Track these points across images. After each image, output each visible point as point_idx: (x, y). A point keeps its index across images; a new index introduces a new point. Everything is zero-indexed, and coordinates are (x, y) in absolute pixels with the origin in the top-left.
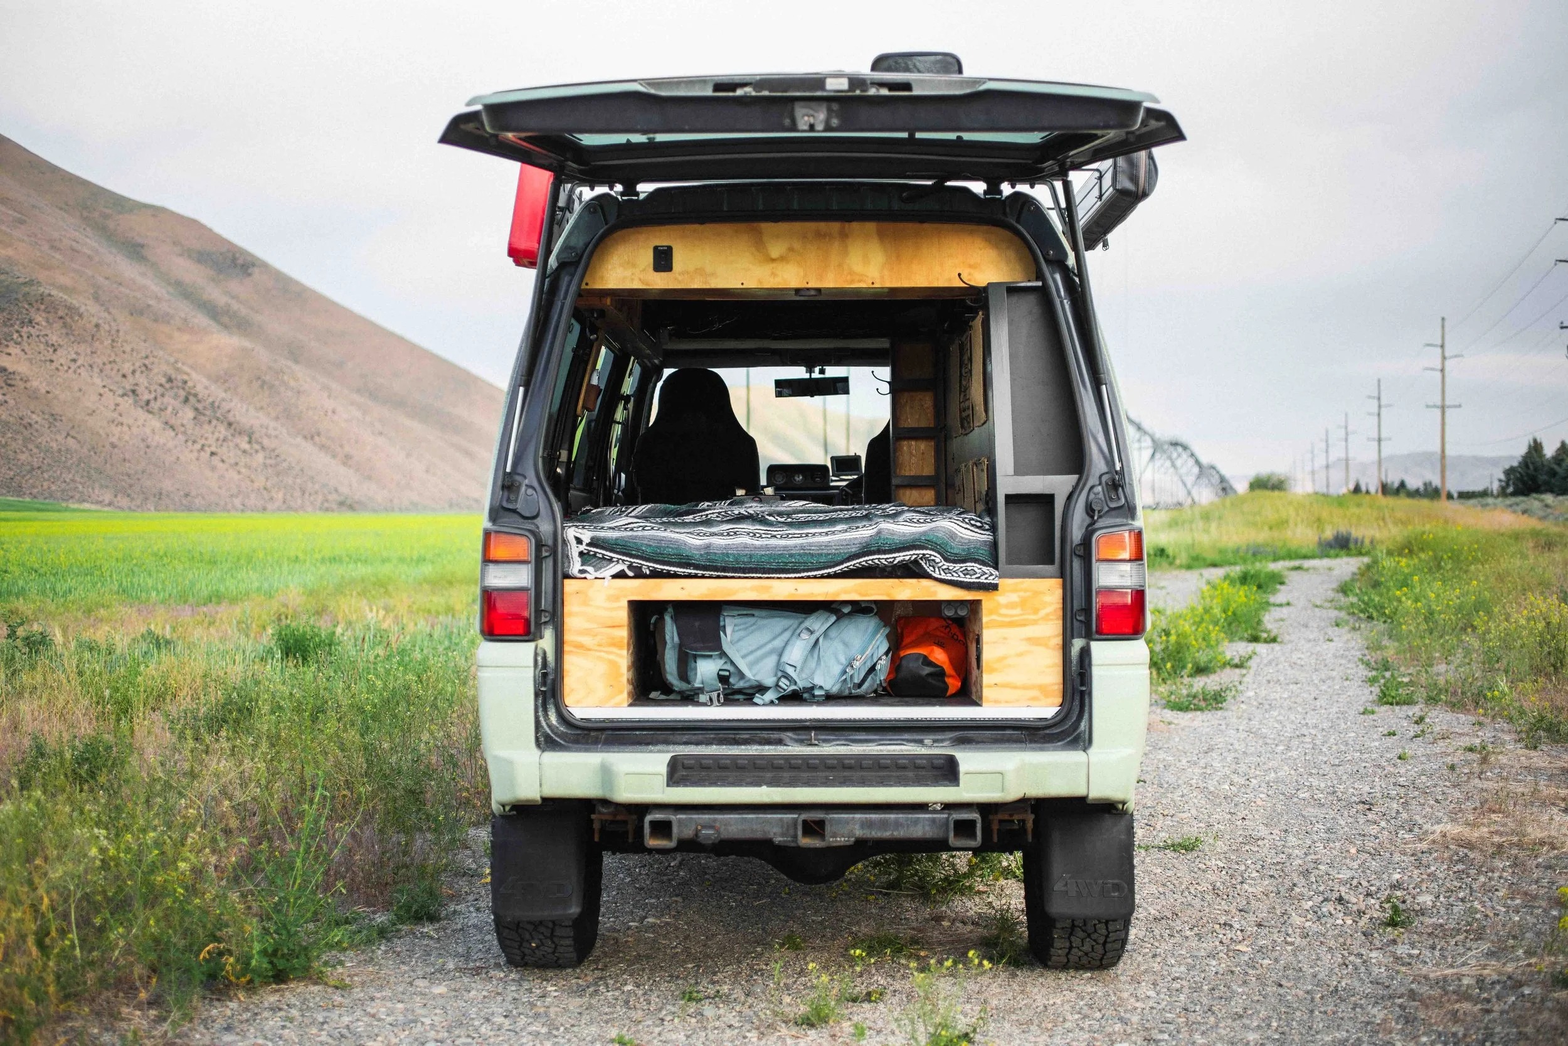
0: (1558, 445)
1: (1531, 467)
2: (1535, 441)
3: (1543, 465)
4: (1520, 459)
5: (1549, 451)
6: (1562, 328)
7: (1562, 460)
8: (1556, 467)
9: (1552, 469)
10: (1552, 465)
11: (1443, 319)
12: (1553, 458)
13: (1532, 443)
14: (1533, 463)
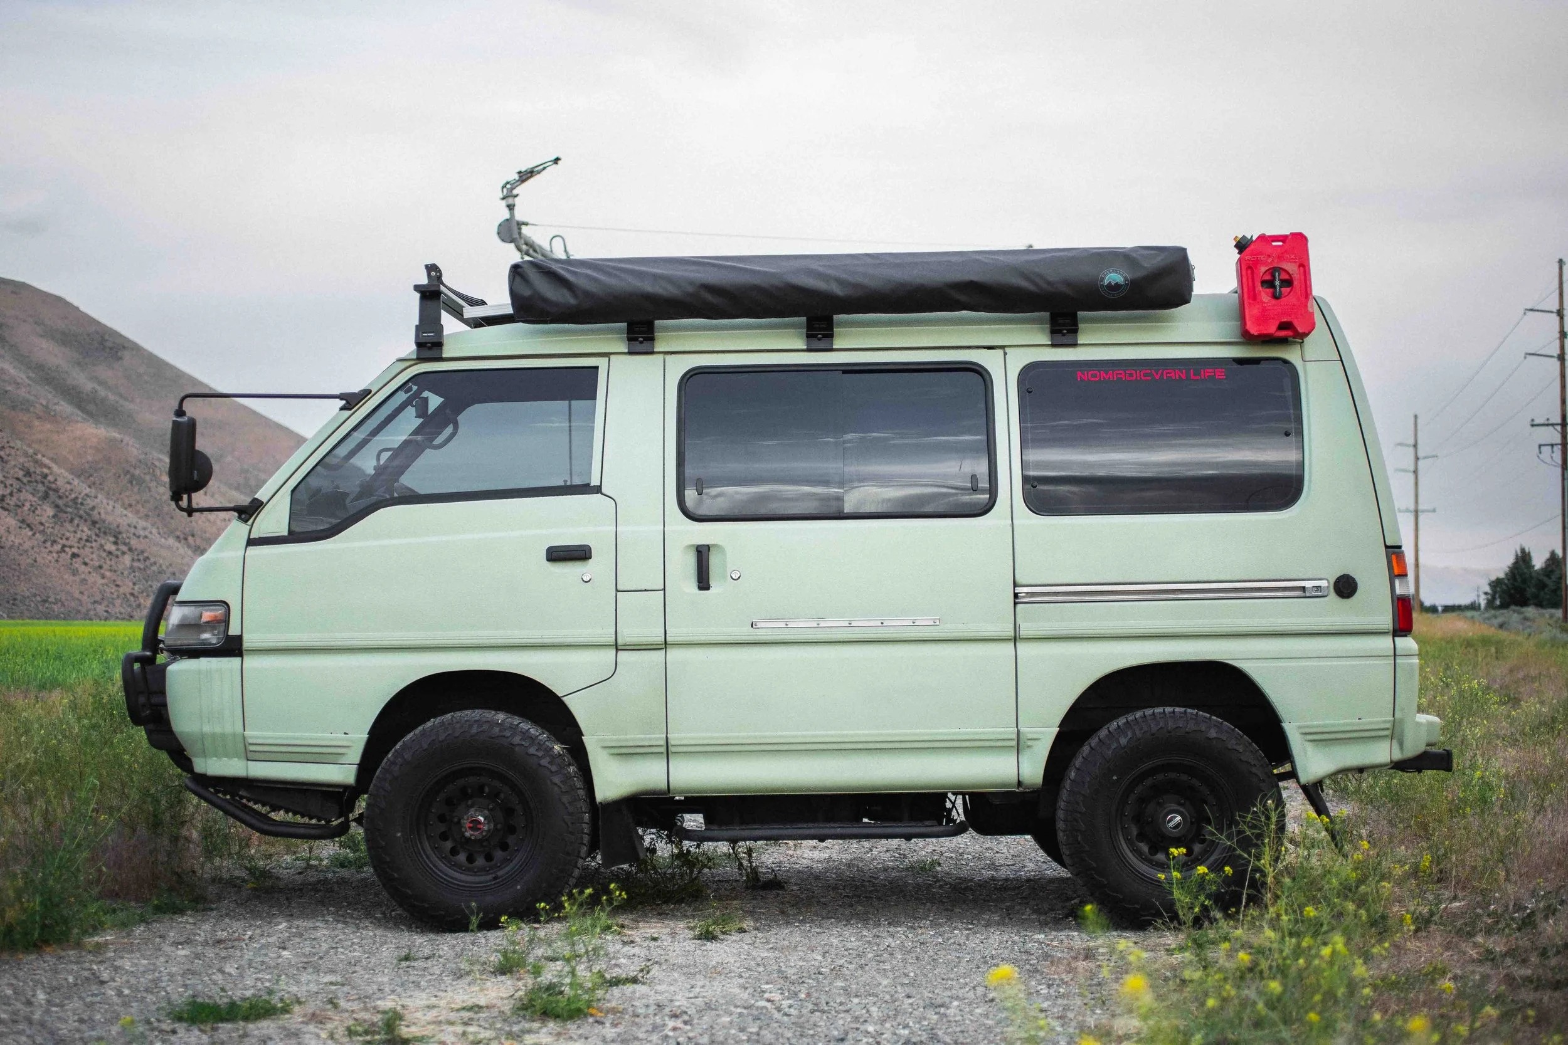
0: (1547, 555)
1: (1519, 579)
2: (1523, 550)
3: (1531, 577)
4: (1507, 570)
5: (1538, 562)
6: (1533, 425)
7: (1551, 571)
8: (1545, 579)
9: (1541, 581)
10: (1541, 577)
11: (1416, 417)
12: (1542, 569)
13: (1519, 553)
14: (1521, 575)
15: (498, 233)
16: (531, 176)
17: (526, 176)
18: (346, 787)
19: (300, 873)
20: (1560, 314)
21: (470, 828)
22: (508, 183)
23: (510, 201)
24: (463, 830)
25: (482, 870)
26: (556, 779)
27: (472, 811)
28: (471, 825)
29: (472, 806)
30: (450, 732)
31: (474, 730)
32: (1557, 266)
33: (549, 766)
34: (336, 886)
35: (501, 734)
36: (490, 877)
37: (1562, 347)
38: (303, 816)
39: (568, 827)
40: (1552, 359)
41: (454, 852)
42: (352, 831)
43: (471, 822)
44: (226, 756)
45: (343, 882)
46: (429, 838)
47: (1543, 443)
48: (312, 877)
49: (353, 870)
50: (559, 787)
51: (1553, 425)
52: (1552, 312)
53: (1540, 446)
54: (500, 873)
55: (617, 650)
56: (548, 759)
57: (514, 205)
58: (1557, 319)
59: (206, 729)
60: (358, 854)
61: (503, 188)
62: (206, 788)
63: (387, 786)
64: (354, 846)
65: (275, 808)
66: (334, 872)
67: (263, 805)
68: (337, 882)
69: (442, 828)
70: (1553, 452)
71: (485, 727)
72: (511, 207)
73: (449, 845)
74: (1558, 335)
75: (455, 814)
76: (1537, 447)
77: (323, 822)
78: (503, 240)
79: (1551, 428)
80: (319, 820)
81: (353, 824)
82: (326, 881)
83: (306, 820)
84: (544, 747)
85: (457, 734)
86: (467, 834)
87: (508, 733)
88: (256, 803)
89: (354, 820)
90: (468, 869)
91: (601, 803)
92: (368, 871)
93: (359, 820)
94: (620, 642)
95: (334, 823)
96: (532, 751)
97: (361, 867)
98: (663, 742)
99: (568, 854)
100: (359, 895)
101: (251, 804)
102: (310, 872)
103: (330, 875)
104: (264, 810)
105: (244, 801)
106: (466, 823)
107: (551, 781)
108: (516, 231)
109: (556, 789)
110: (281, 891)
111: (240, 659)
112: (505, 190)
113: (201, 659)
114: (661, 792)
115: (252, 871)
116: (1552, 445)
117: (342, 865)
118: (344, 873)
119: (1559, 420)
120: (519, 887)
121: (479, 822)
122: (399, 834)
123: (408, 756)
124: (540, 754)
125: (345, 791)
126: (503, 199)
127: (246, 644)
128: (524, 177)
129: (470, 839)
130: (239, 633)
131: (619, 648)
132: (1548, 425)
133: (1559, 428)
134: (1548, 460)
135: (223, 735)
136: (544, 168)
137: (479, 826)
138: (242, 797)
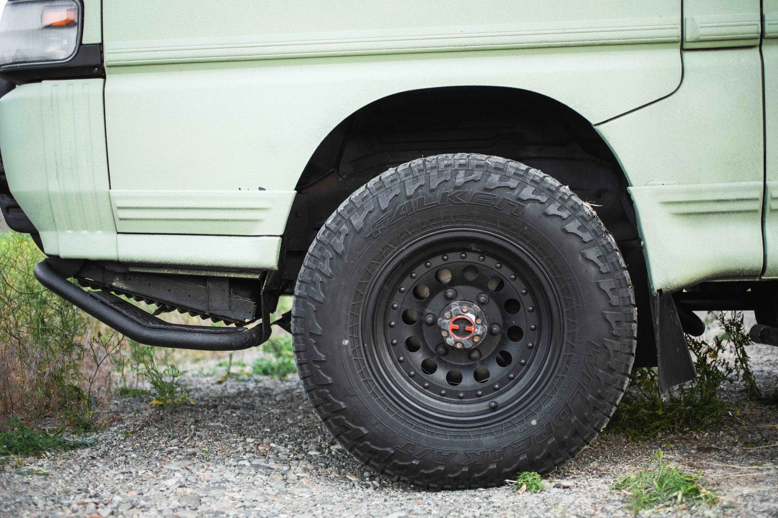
18: (264, 272)
19: (220, 382)
21: (454, 330)
24: (444, 334)
25: (471, 395)
26: (592, 254)
27: (455, 306)
28: (457, 326)
29: (452, 299)
30: (422, 182)
31: (460, 179)
33: (580, 233)
34: (258, 399)
35: (504, 184)
36: (484, 406)
38: (204, 317)
39: (612, 328)
41: (429, 368)
42: (273, 337)
43: (455, 322)
44: (86, 228)
45: (266, 394)
46: (390, 346)
48: (232, 387)
49: (276, 378)
50: (595, 265)
54: (500, 400)
55: (683, 50)
56: (577, 223)
59: (54, 187)
60: (281, 359)
62: (63, 276)
63: (327, 269)
64: (277, 350)
65: (165, 307)
66: (257, 381)
67: (149, 302)
68: (261, 395)
69: (407, 332)
71: (477, 174)
73: (419, 357)
75: (428, 311)
77: (233, 325)
80: (227, 323)
81: (276, 328)
82: (247, 393)
83: (208, 322)
84: (570, 203)
85: (433, 186)
86: (450, 341)
87: (512, 183)
88: (138, 299)
89: (278, 322)
90: (450, 394)
91: (660, 291)
92: (294, 378)
93: (284, 322)
94: (689, 36)
95: (250, 326)
96: (552, 209)
97: (284, 375)
98: (759, 194)
99: (611, 370)
100: (285, 414)
101: (132, 301)
102: (229, 383)
103: (251, 385)
104: (152, 308)
105: (123, 297)
106: (447, 323)
107: (583, 255)
109: (593, 270)
110: (193, 409)
111: (101, 80)
113: (44, 82)
114: (752, 274)
115: (158, 384)
117: (265, 372)
118: (267, 381)
120: (534, 422)
121: (469, 323)
122: (346, 342)
123: (357, 221)
124: (565, 214)
125: (263, 279)
127: (109, 58)
129: (453, 348)
130: (99, 41)
131: (686, 46)
135: (79, 196)
137: (468, 328)
138: (119, 291)
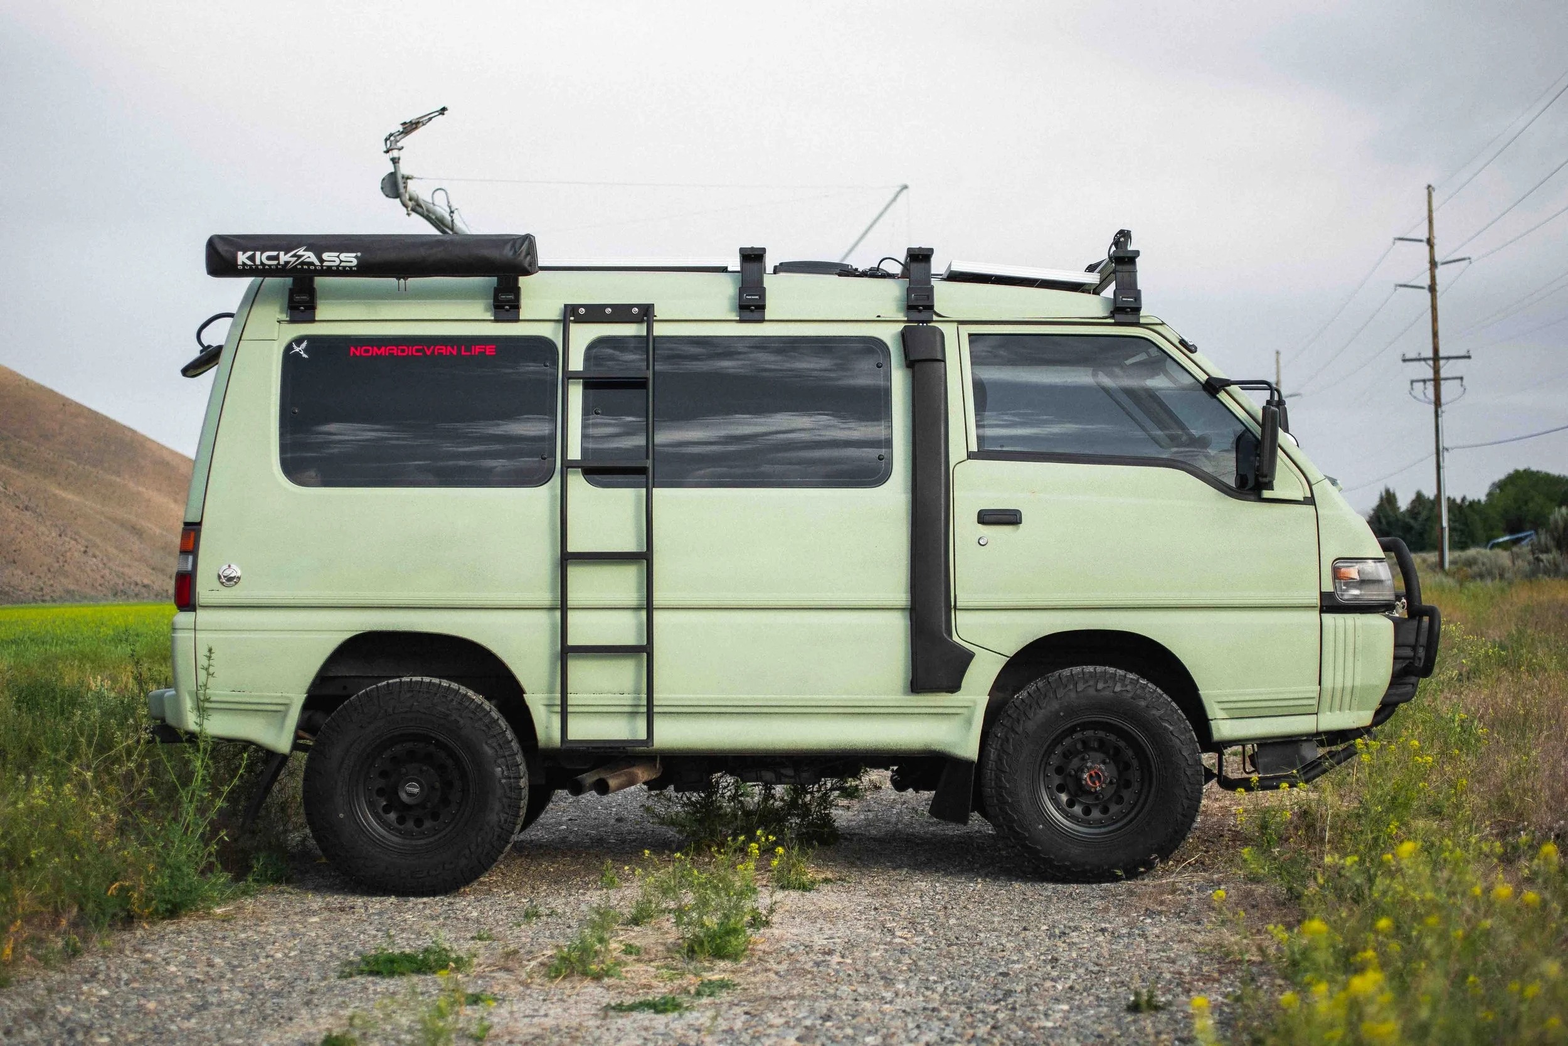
0: (1413, 496)
1: (1384, 521)
2: (1387, 491)
3: (1398, 520)
4: (1372, 512)
5: (1404, 503)
6: (1404, 360)
7: (1418, 513)
8: (1412, 522)
9: (1407, 524)
10: (1407, 520)
11: (1278, 353)
12: (1408, 511)
13: (1384, 494)
14: (1386, 517)
15: (382, 188)
16: (416, 128)
17: (410, 127)
20: (1430, 242)
22: (391, 135)
23: (395, 154)
32: (1426, 192)
37: (1433, 278)
40: (1422, 290)
47: (1415, 378)
51: (1425, 360)
52: (1421, 241)
53: (1412, 382)
57: (399, 159)
58: (1427, 248)
61: (386, 140)
70: (1425, 388)
72: (395, 161)
74: (1428, 266)
76: (1409, 383)
78: (387, 196)
79: (1423, 363)
108: (401, 185)
112: (388, 142)
116: (1424, 381)
119: (1430, 354)
126: (387, 152)
128: (409, 129)
132: (1419, 360)
133: (1431, 363)
134: (1421, 397)
136: (430, 119)
